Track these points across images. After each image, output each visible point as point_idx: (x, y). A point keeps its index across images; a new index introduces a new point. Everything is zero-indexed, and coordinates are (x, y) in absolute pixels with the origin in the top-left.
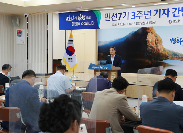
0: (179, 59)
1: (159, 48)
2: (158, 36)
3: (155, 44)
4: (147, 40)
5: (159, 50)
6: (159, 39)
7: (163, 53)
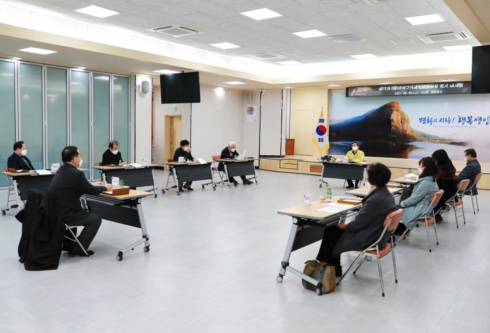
0: (429, 141)
1: (405, 128)
2: (404, 115)
3: (401, 124)
4: (391, 119)
5: (405, 131)
6: (406, 118)
7: (411, 134)
